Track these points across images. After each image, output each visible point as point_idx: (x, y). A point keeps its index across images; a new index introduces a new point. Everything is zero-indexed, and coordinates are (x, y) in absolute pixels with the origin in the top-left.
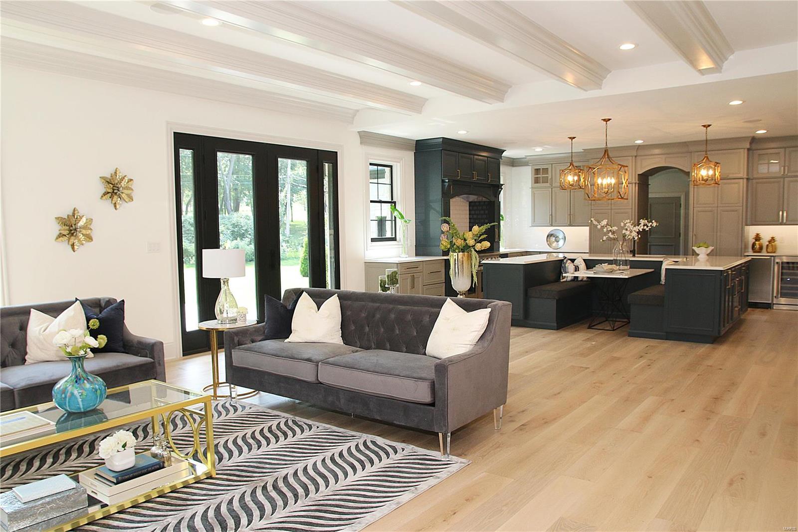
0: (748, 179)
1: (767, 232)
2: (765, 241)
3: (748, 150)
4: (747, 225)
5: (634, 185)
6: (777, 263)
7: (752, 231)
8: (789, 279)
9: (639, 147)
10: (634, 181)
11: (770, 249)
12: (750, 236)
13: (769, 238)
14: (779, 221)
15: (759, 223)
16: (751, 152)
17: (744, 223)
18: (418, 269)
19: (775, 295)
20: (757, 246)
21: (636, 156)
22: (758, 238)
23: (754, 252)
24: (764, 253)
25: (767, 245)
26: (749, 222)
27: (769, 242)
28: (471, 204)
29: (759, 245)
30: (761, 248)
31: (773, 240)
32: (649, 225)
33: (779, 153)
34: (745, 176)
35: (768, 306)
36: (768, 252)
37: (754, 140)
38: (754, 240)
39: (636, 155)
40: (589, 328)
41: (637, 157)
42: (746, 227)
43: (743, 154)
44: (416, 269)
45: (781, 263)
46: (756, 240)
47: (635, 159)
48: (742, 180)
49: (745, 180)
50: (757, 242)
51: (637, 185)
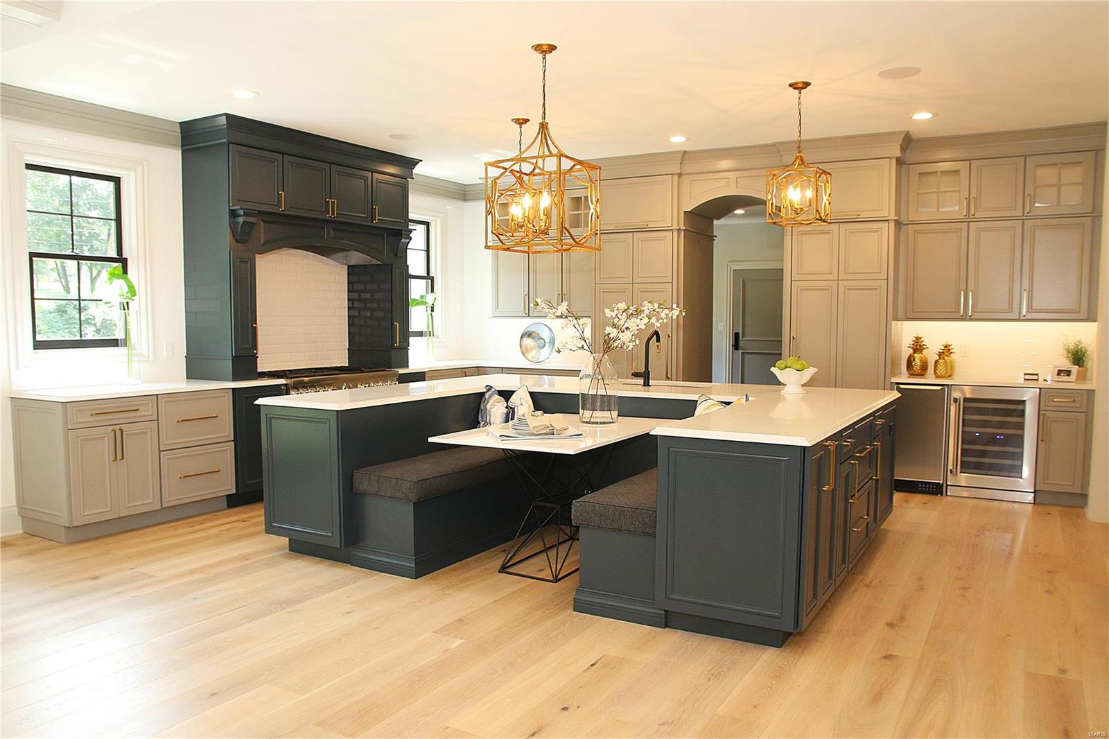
0: (898, 223)
1: (935, 334)
2: (931, 354)
3: (900, 162)
4: (896, 319)
5: (676, 234)
6: (956, 400)
7: (907, 331)
8: (977, 434)
9: (685, 156)
10: (675, 226)
11: (941, 370)
12: (903, 342)
13: (938, 347)
14: (959, 311)
15: (919, 315)
16: (904, 167)
17: (890, 316)
18: (137, 414)
19: (950, 467)
20: (917, 362)
21: (680, 175)
22: (918, 346)
23: (912, 375)
24: (930, 378)
25: (936, 362)
26: (900, 313)
27: (940, 355)
28: (353, 271)
29: (921, 361)
30: (924, 367)
31: (947, 350)
32: (663, 315)
33: (957, 172)
34: (893, 217)
35: (936, 490)
36: (937, 377)
37: (908, 141)
38: (912, 351)
39: (679, 172)
40: (504, 569)
41: (684, 177)
42: (893, 322)
43: (888, 171)
44: (133, 414)
45: (962, 400)
46: (915, 351)
47: (679, 181)
48: (886, 224)
49: (892, 225)
50: (916, 355)
51: (682, 234)
